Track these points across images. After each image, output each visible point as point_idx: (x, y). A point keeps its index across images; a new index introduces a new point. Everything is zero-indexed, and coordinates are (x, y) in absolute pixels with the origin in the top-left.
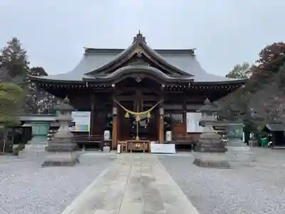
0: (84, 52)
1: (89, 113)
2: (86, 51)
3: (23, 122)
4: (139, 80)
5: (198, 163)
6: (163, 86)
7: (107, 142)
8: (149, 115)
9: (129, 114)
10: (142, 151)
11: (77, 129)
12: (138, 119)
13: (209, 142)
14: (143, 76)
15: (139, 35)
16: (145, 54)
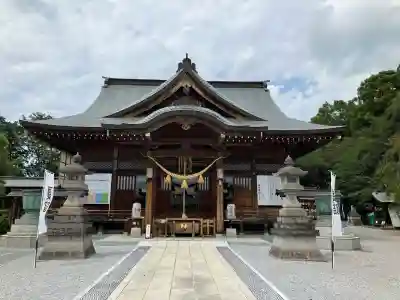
0: (103, 84)
1: (109, 176)
2: (106, 82)
3: (9, 189)
4: (186, 127)
5: (275, 253)
6: (223, 136)
7: (136, 220)
8: (201, 180)
9: (171, 177)
10: (189, 235)
11: (91, 200)
12: (184, 185)
13: (292, 221)
14: (193, 121)
15: (187, 60)
16: (194, 87)
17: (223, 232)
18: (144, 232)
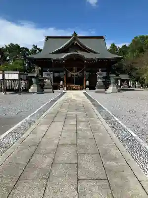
0: (45, 39)
1: (52, 73)
4: (75, 59)
5: (97, 92)
6: (85, 62)
7: (61, 86)
9: (71, 74)
10: (76, 90)
12: (75, 75)
14: (77, 57)
16: (78, 43)
17: (86, 89)
18: (64, 89)
